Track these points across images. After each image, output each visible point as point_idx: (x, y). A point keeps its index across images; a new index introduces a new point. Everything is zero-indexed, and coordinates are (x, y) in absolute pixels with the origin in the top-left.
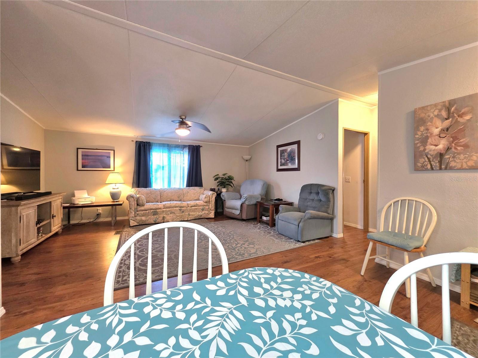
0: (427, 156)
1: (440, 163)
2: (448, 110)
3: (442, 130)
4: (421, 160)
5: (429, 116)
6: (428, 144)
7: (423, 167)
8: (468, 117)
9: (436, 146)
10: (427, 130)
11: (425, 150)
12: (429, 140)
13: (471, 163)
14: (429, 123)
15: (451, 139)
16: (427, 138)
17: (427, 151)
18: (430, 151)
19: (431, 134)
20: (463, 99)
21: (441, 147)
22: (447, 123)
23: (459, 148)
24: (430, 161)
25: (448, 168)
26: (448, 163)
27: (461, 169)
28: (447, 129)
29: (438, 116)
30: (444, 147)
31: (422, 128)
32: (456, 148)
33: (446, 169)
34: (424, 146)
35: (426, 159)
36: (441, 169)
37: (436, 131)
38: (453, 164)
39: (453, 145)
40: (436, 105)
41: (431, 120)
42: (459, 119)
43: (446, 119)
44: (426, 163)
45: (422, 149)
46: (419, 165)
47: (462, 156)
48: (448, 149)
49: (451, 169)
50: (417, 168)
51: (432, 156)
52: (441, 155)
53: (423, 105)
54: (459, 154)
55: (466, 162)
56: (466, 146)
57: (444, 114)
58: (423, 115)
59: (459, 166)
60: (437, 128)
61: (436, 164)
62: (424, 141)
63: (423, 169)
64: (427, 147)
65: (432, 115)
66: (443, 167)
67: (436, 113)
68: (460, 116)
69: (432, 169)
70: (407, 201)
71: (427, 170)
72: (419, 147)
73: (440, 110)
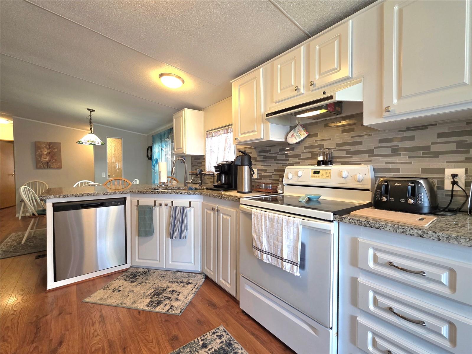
0: (42, 163)
1: (47, 166)
2: (49, 146)
3: (47, 153)
4: (40, 164)
5: (42, 146)
6: (42, 158)
7: (40, 167)
8: (56, 150)
9: (46, 159)
10: (42, 152)
11: (41, 160)
12: (43, 156)
13: (58, 166)
14: (42, 149)
15: (51, 157)
16: (42, 155)
17: (42, 160)
18: (43, 160)
19: (43, 154)
20: (55, 143)
21: (47, 159)
22: (49, 151)
23: (54, 161)
24: (43, 165)
25: (50, 168)
26: (50, 166)
27: (55, 168)
28: (49, 153)
29: (46, 147)
30: (48, 160)
31: (39, 151)
32: (53, 161)
33: (49, 168)
34: (41, 159)
35: (42, 164)
36: (47, 168)
37: (45, 153)
38: (52, 166)
39: (52, 159)
40: (45, 142)
41: (43, 148)
42: (53, 150)
43: (49, 149)
44: (41, 165)
45: (39, 159)
46: (39, 166)
47: (55, 164)
48: (50, 161)
49: (51, 168)
50: (37, 168)
51: (44, 163)
52: (47, 163)
53: (40, 141)
54: (54, 163)
55: (56, 166)
56: (56, 160)
57: (48, 147)
58: (39, 145)
59: (54, 167)
60: (46, 152)
61: (45, 166)
62: (41, 156)
63: (40, 168)
64: (42, 159)
65: (43, 146)
66: (48, 167)
67: (45, 145)
68: (54, 149)
69: (44, 168)
70: (34, 182)
71: (42, 168)
72: (38, 159)
73: (46, 145)
